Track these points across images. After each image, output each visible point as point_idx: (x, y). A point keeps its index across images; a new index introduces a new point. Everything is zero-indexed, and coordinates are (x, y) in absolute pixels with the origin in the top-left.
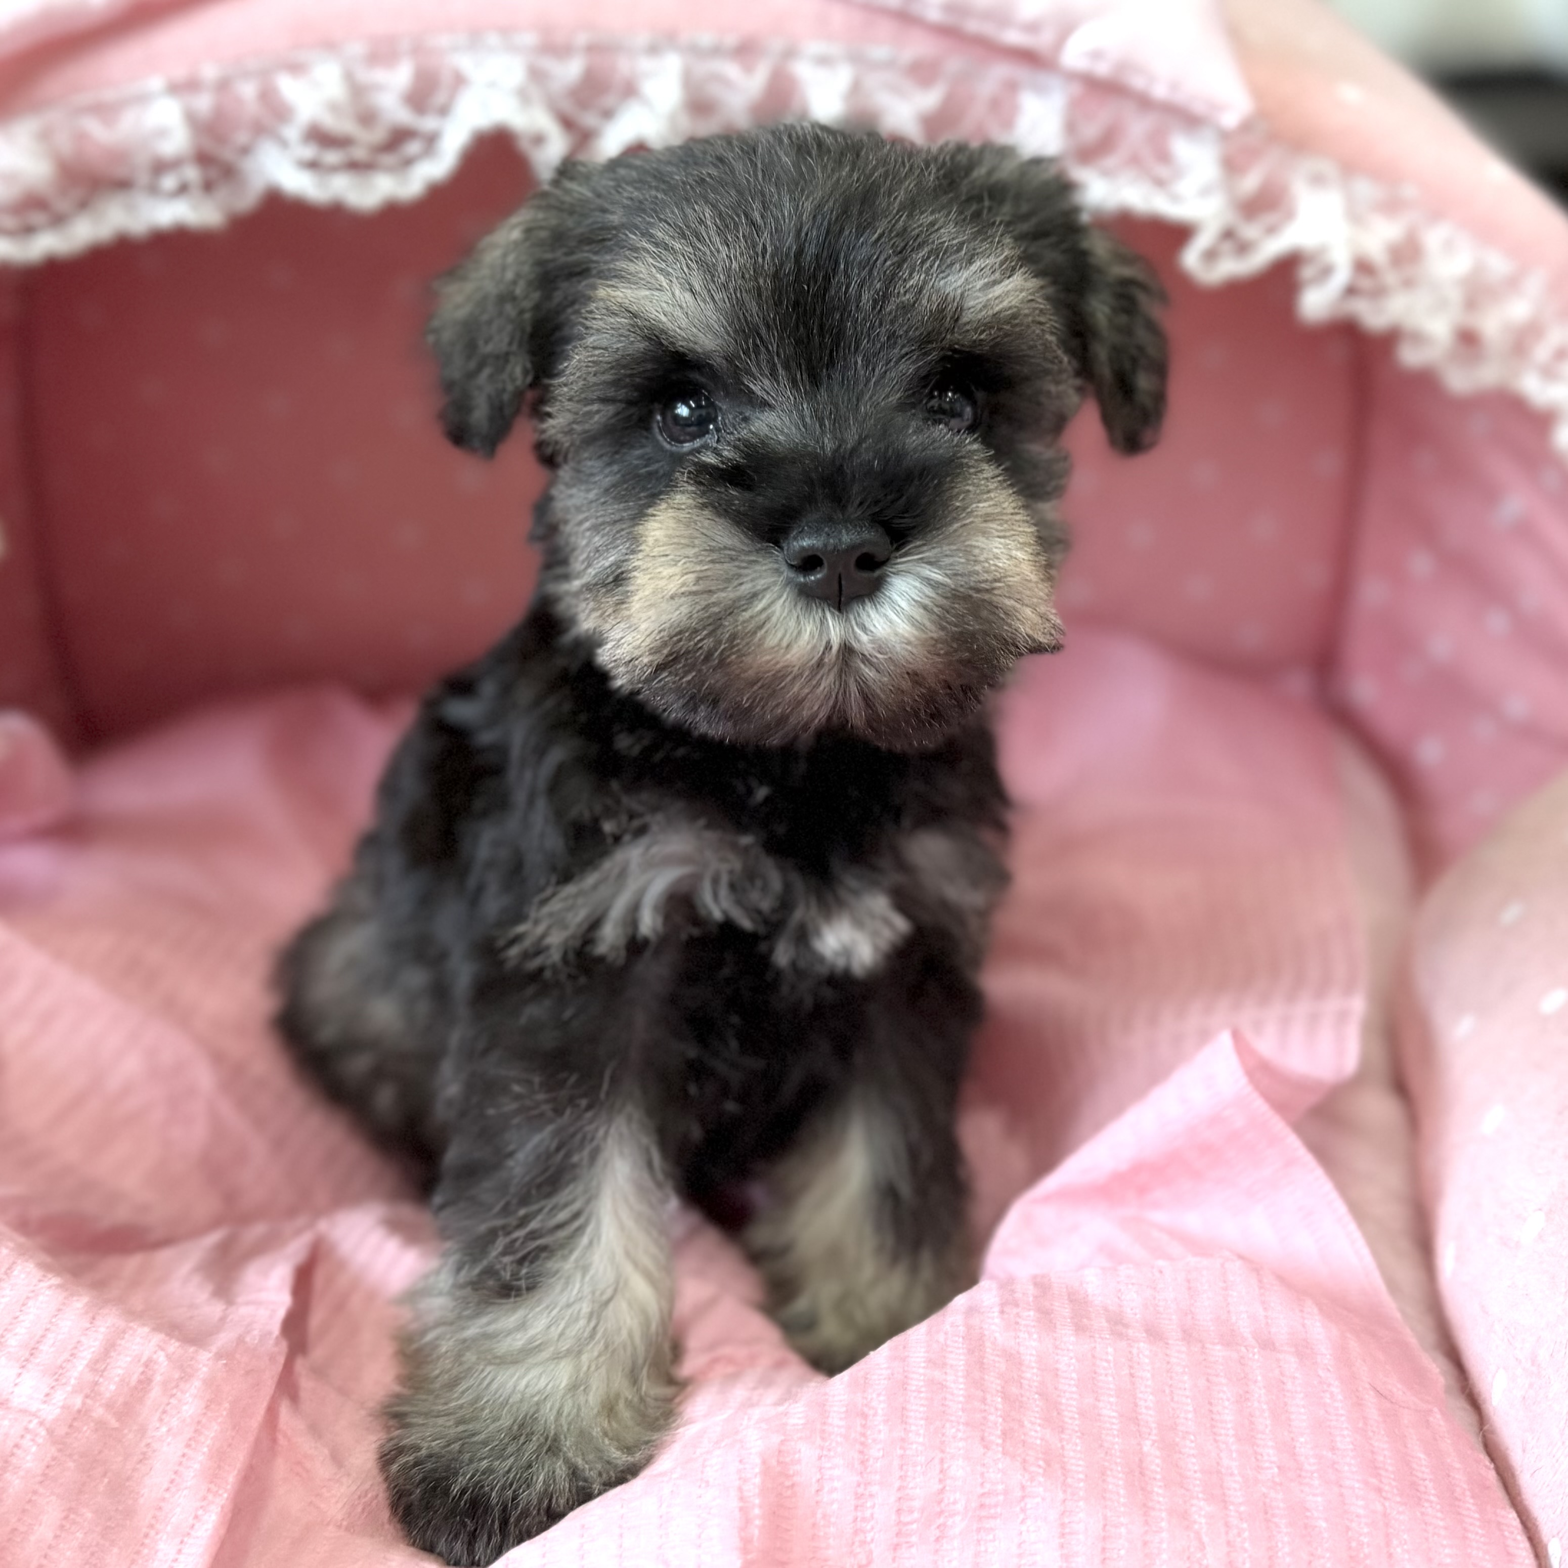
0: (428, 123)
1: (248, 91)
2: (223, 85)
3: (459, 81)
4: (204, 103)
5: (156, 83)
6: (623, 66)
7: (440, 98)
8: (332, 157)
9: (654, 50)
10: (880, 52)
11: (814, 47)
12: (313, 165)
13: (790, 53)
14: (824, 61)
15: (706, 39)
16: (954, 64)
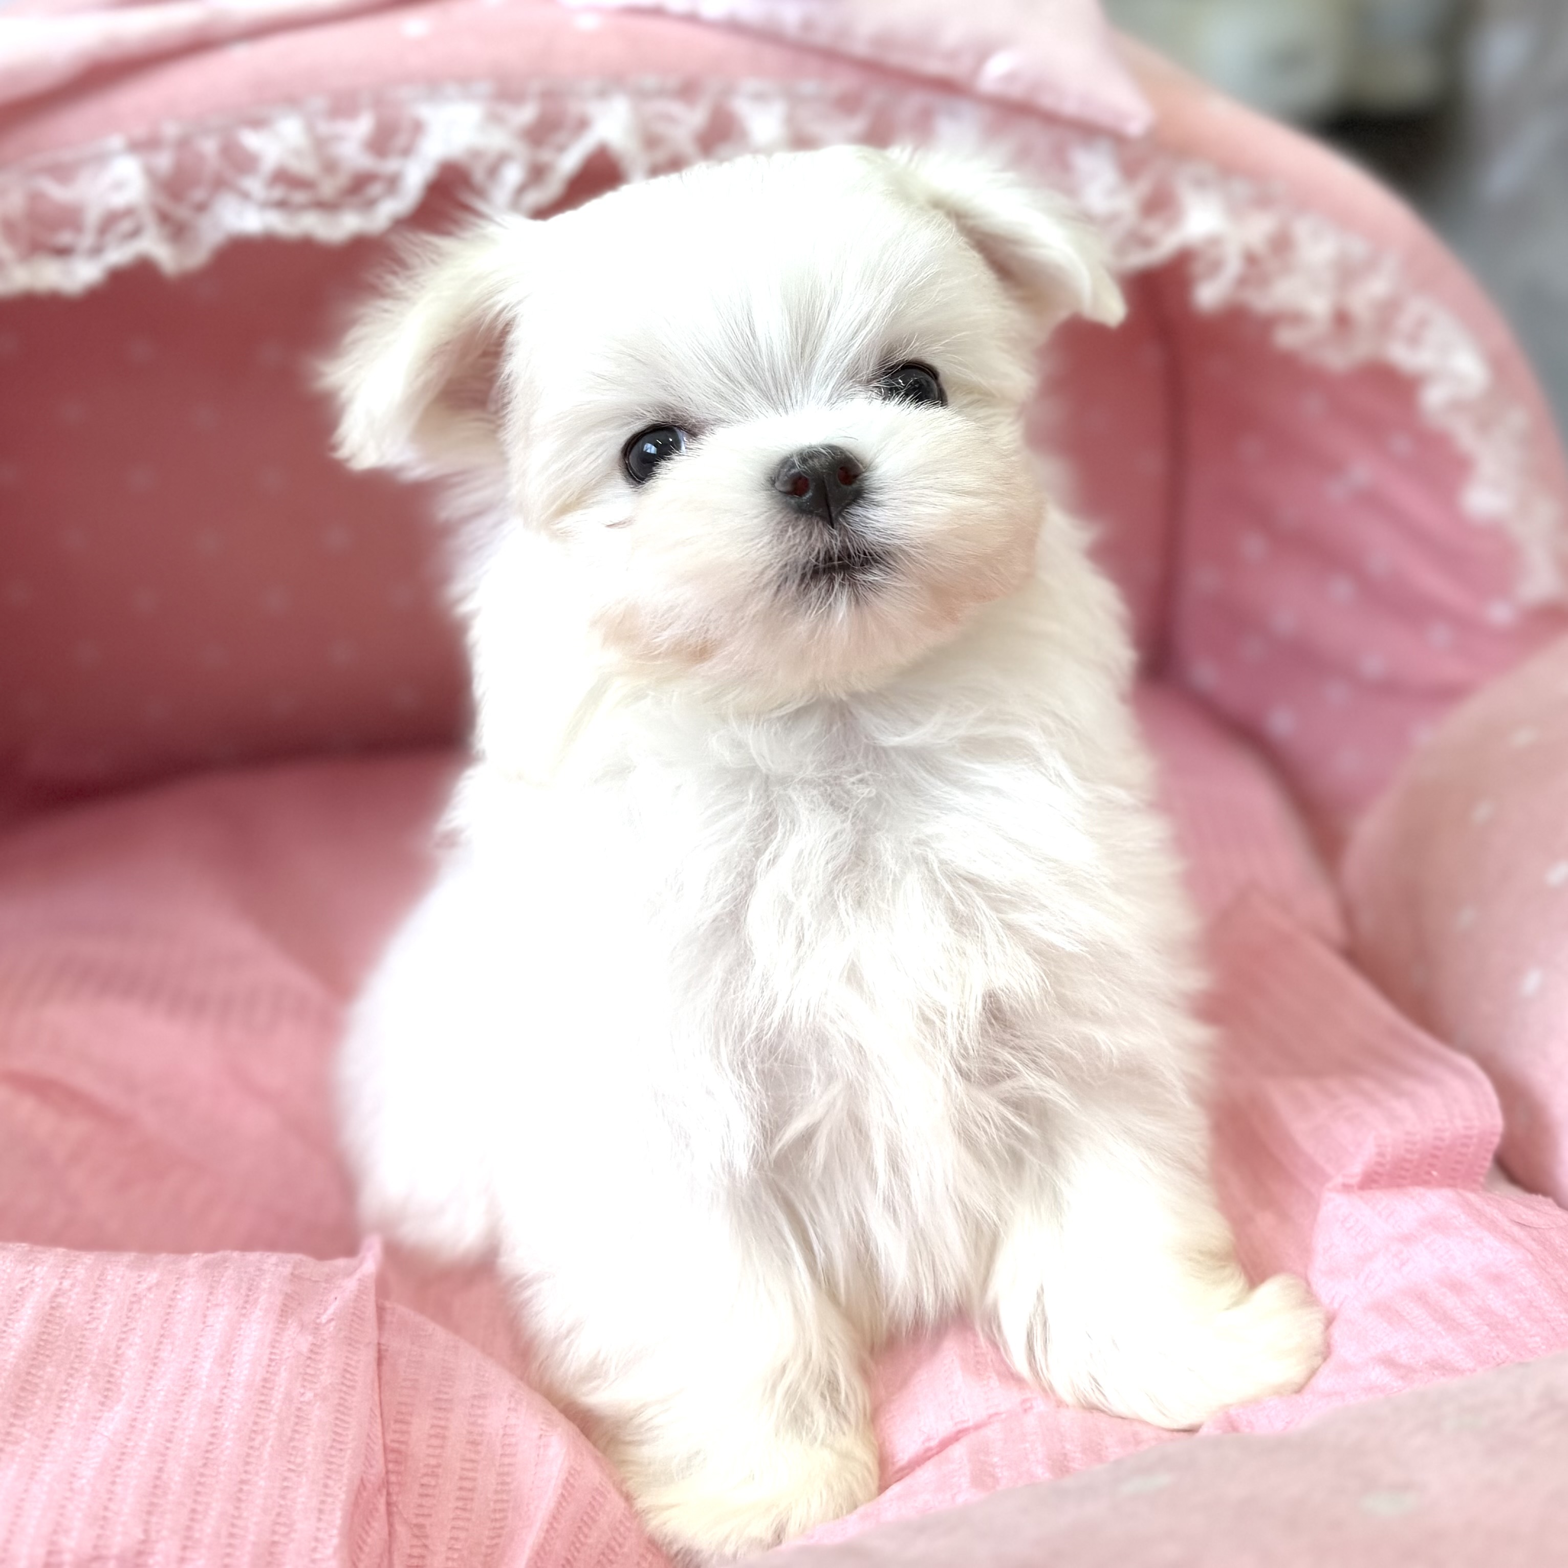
0: (391, 165)
1: (209, 146)
2: (183, 144)
3: (418, 128)
4: (164, 161)
5: (116, 142)
6: (574, 108)
7: (401, 140)
8: (299, 197)
9: (603, 94)
10: (809, 86)
11: (750, 84)
12: (282, 205)
13: (729, 91)
14: (760, 97)
15: (650, 81)
16: (877, 96)
